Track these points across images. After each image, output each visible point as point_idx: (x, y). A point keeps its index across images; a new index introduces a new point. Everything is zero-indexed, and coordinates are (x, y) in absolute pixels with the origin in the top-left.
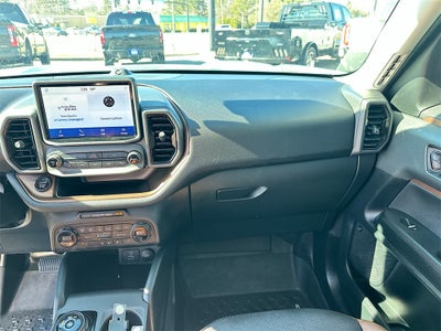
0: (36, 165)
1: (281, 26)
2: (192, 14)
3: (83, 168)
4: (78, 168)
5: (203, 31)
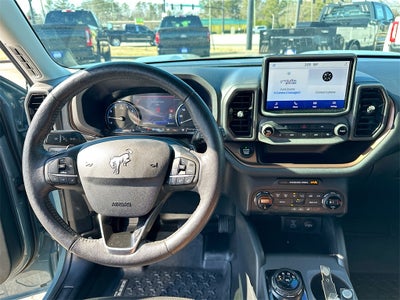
0: (248, 134)
1: (322, 25)
2: (227, 17)
3: (292, 137)
4: (288, 137)
5: (237, 32)
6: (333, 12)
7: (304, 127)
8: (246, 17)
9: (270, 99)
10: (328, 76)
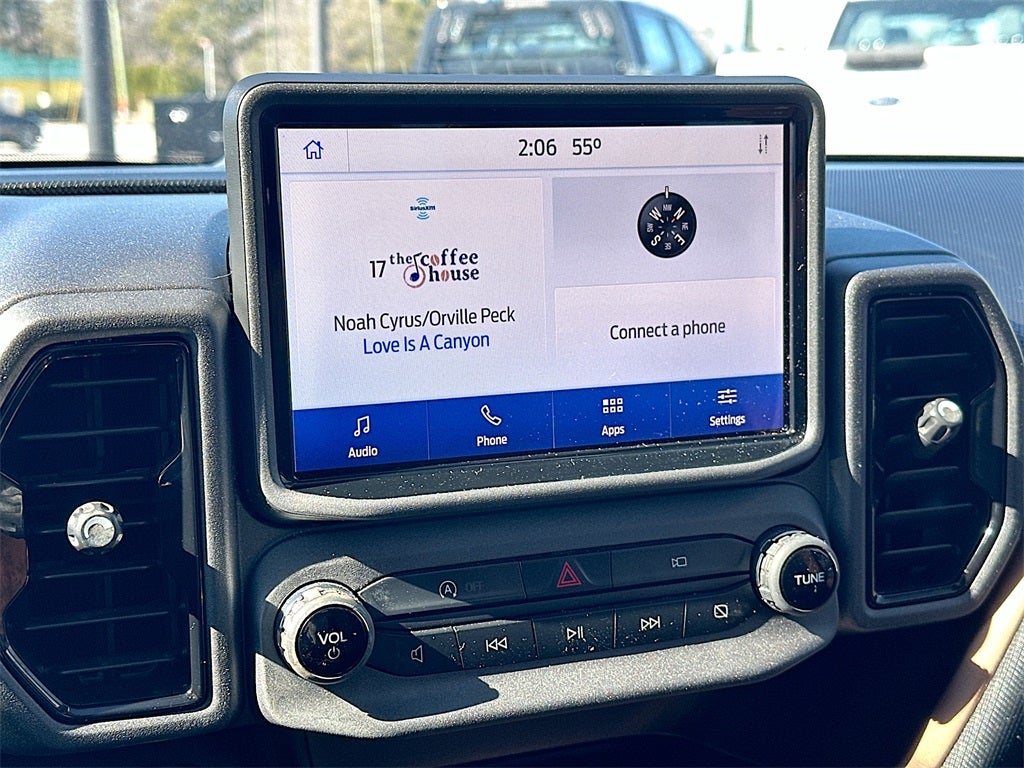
6: (472, 36)
7: (570, 576)
8: (71, 48)
9: (305, 395)
10: (666, 223)
